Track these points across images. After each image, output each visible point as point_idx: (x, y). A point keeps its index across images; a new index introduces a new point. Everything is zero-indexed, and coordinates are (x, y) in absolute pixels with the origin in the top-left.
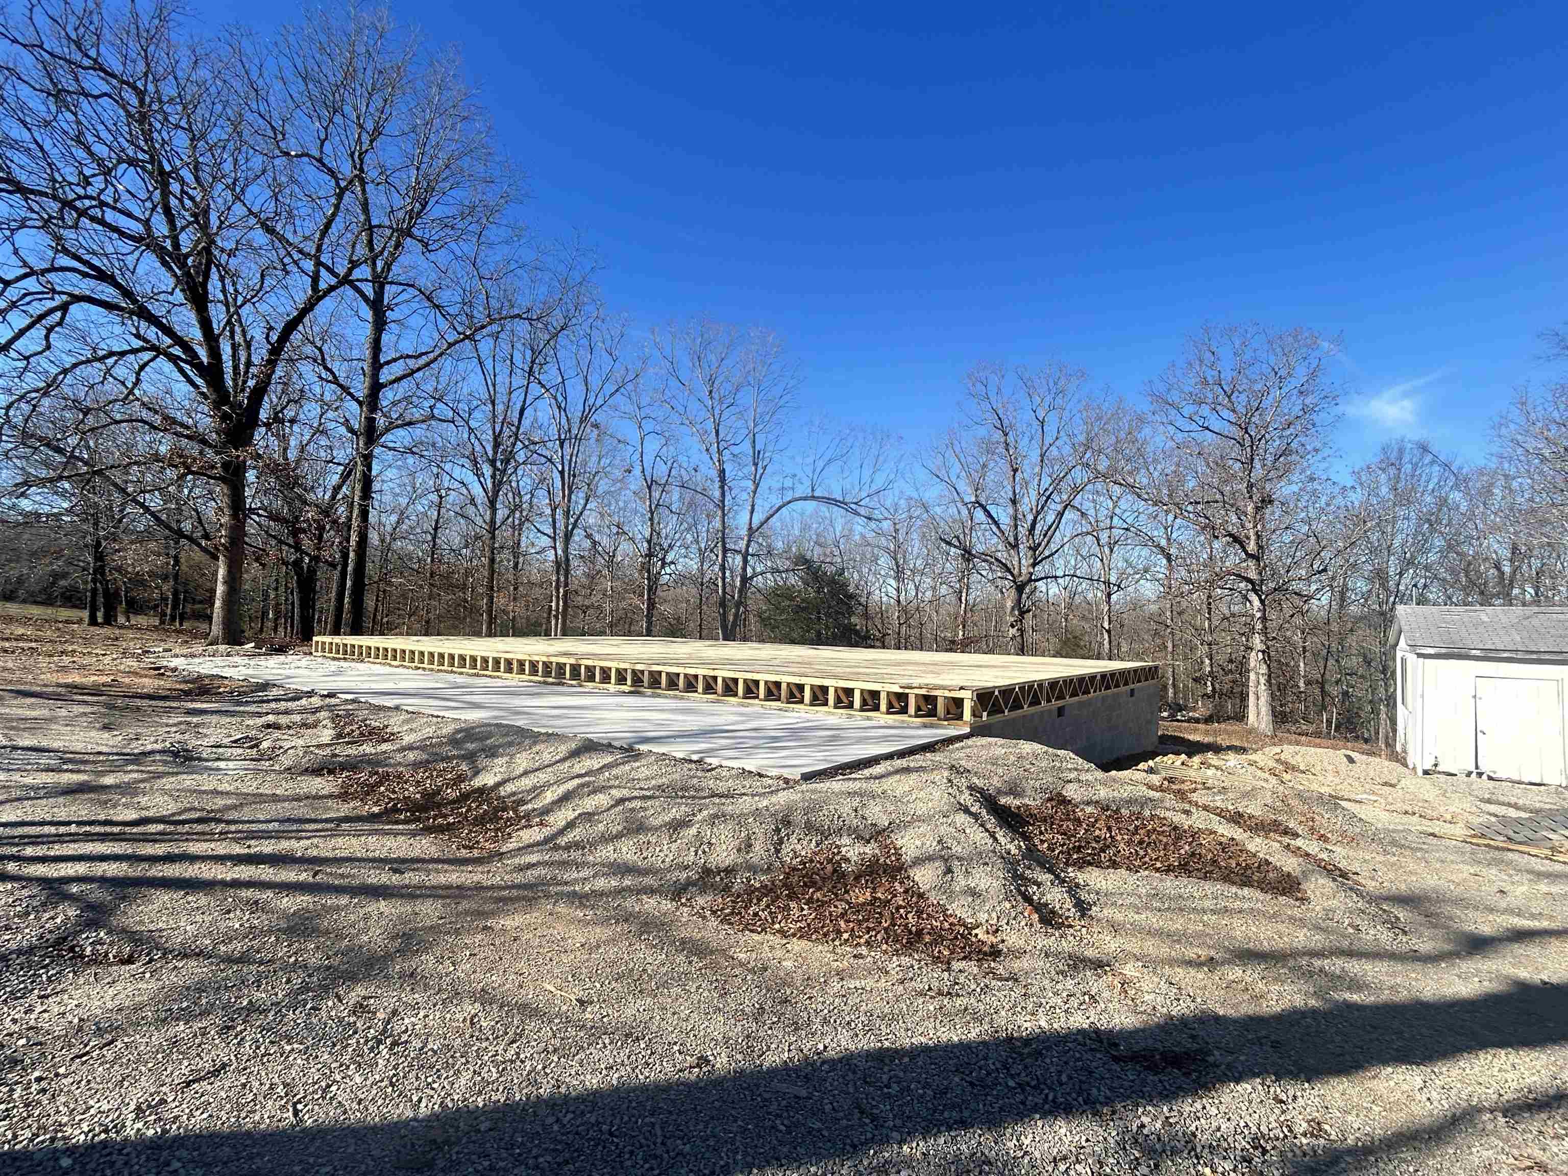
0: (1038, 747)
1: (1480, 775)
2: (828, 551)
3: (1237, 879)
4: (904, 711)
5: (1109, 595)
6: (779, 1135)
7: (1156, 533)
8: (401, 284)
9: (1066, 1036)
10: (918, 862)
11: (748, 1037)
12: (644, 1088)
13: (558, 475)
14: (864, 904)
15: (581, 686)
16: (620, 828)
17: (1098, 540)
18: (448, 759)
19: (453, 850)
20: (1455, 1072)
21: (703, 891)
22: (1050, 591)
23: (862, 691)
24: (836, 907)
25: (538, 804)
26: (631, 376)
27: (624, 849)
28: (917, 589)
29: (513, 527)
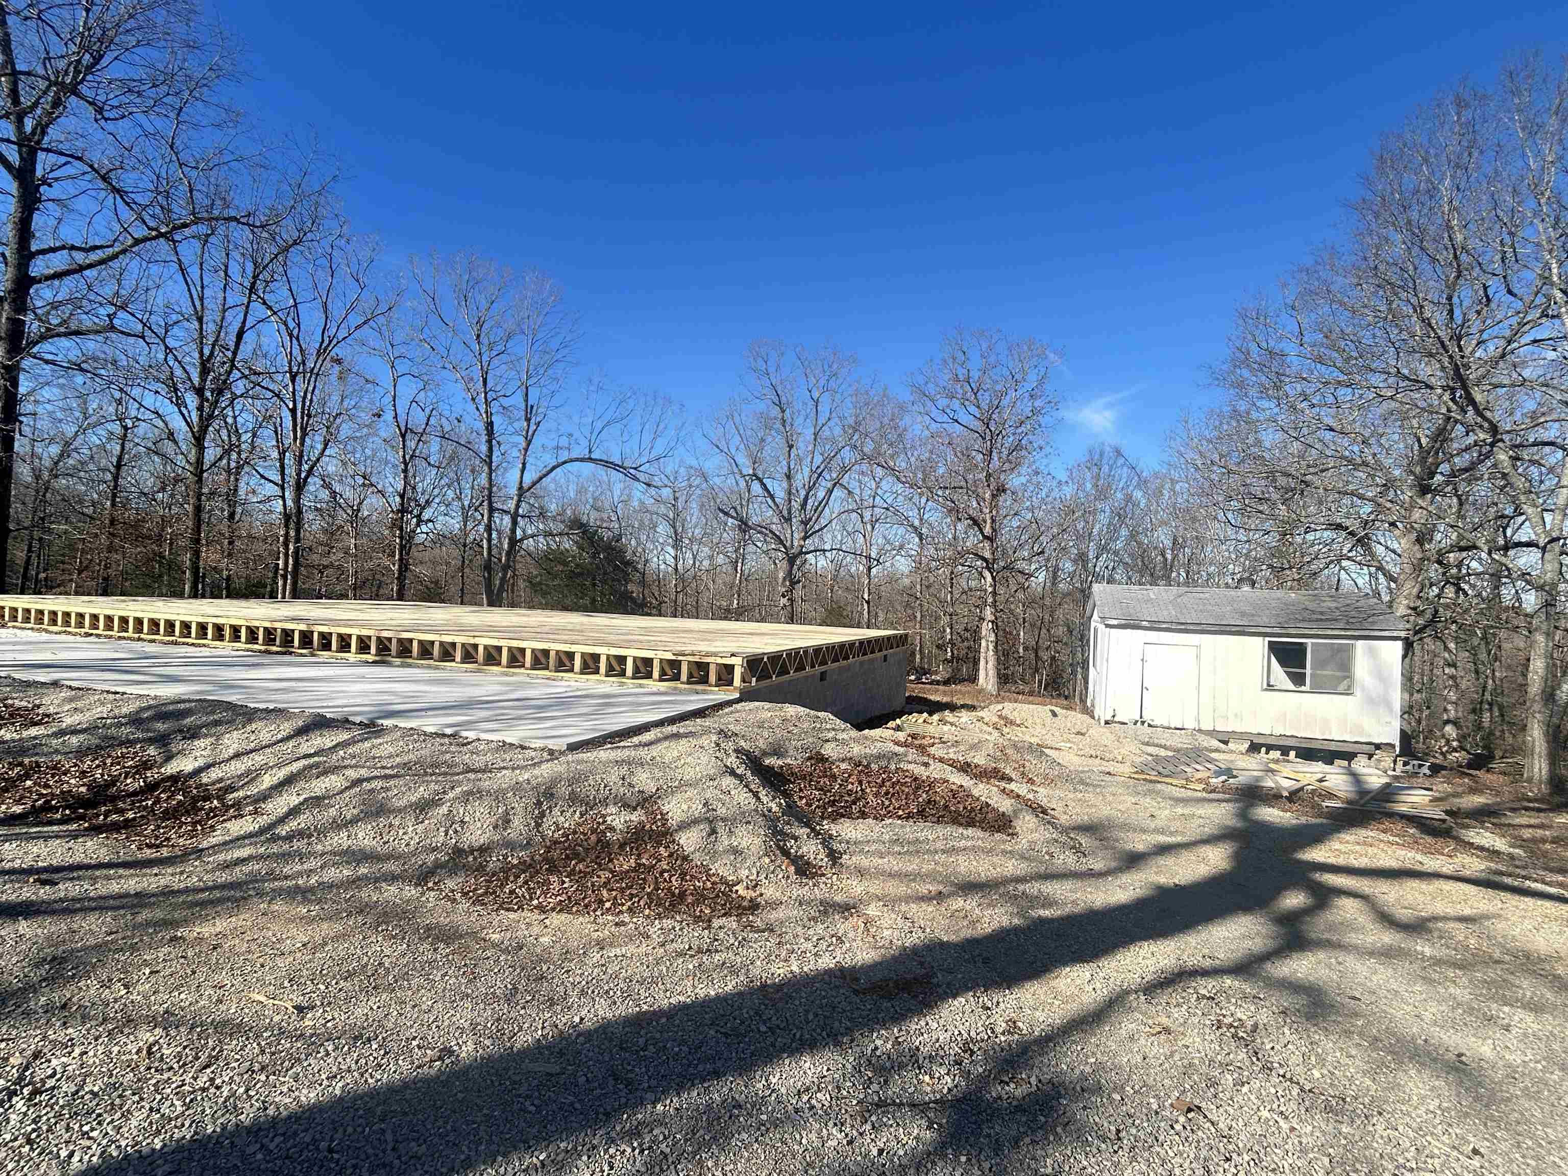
0: (801, 710)
1: (1143, 723)
2: (605, 516)
3: (963, 821)
4: (676, 678)
5: (869, 569)
6: (528, 1116)
7: (911, 514)
8: (62, 154)
9: (815, 977)
10: (684, 826)
11: (499, 1019)
12: (373, 1094)
13: (289, 414)
14: (628, 871)
15: (313, 655)
16: (355, 812)
17: (862, 517)
18: (131, 743)
19: (132, 850)
20: (1114, 964)
21: (453, 873)
22: (819, 563)
23: (635, 658)
24: (599, 877)
25: (253, 790)
26: (383, 307)
27: (361, 835)
28: (695, 558)
29: (229, 471)
